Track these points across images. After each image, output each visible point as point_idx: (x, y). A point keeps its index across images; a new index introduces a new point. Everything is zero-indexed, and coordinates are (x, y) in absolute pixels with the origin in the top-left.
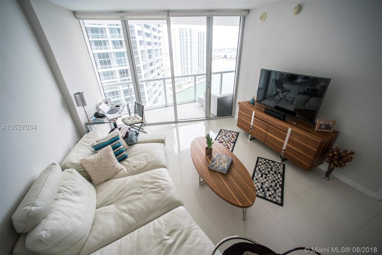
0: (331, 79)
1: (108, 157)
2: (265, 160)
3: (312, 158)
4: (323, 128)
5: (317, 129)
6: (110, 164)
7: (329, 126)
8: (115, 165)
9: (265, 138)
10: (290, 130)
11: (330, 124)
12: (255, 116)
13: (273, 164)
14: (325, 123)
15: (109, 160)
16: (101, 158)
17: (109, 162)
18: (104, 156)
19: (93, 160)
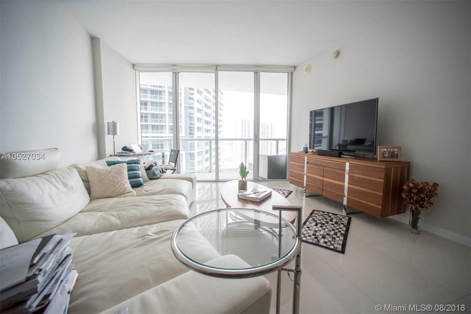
0: (378, 98)
1: (120, 173)
2: (323, 212)
3: (382, 194)
4: (387, 156)
5: (380, 158)
6: (118, 180)
7: (394, 153)
8: (124, 184)
9: (322, 187)
10: (347, 165)
11: (394, 151)
12: (307, 163)
13: (334, 216)
14: (387, 150)
15: (119, 176)
16: (111, 171)
17: (119, 178)
18: (114, 170)
19: (101, 170)
